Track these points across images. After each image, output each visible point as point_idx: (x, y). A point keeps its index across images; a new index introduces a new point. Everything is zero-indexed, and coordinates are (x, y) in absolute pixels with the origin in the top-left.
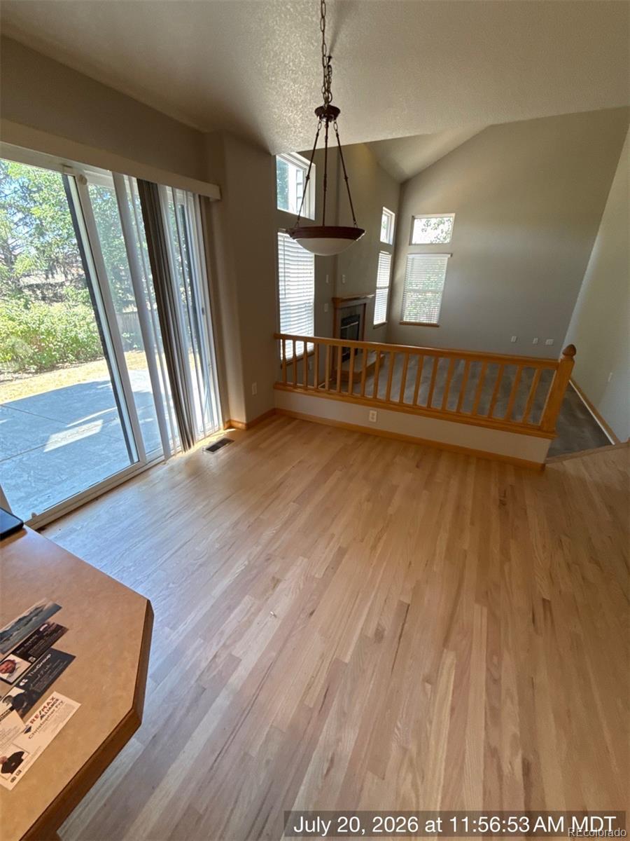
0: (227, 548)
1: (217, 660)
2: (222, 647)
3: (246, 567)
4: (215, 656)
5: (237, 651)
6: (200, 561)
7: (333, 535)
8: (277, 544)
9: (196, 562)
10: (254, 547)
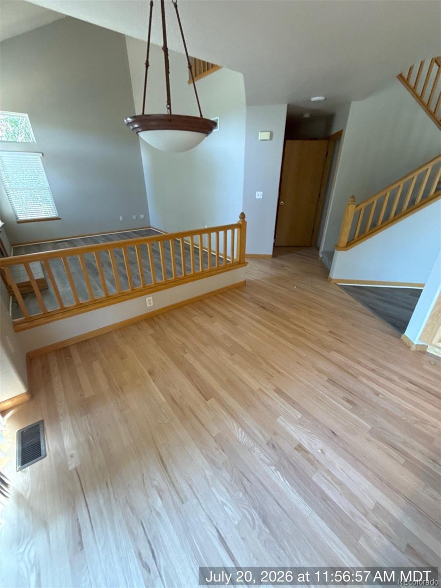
0: (246, 482)
1: (380, 526)
2: (366, 517)
3: (277, 469)
4: (376, 527)
5: (370, 504)
6: (258, 521)
7: (260, 389)
8: (256, 432)
9: (257, 527)
10: (255, 454)
